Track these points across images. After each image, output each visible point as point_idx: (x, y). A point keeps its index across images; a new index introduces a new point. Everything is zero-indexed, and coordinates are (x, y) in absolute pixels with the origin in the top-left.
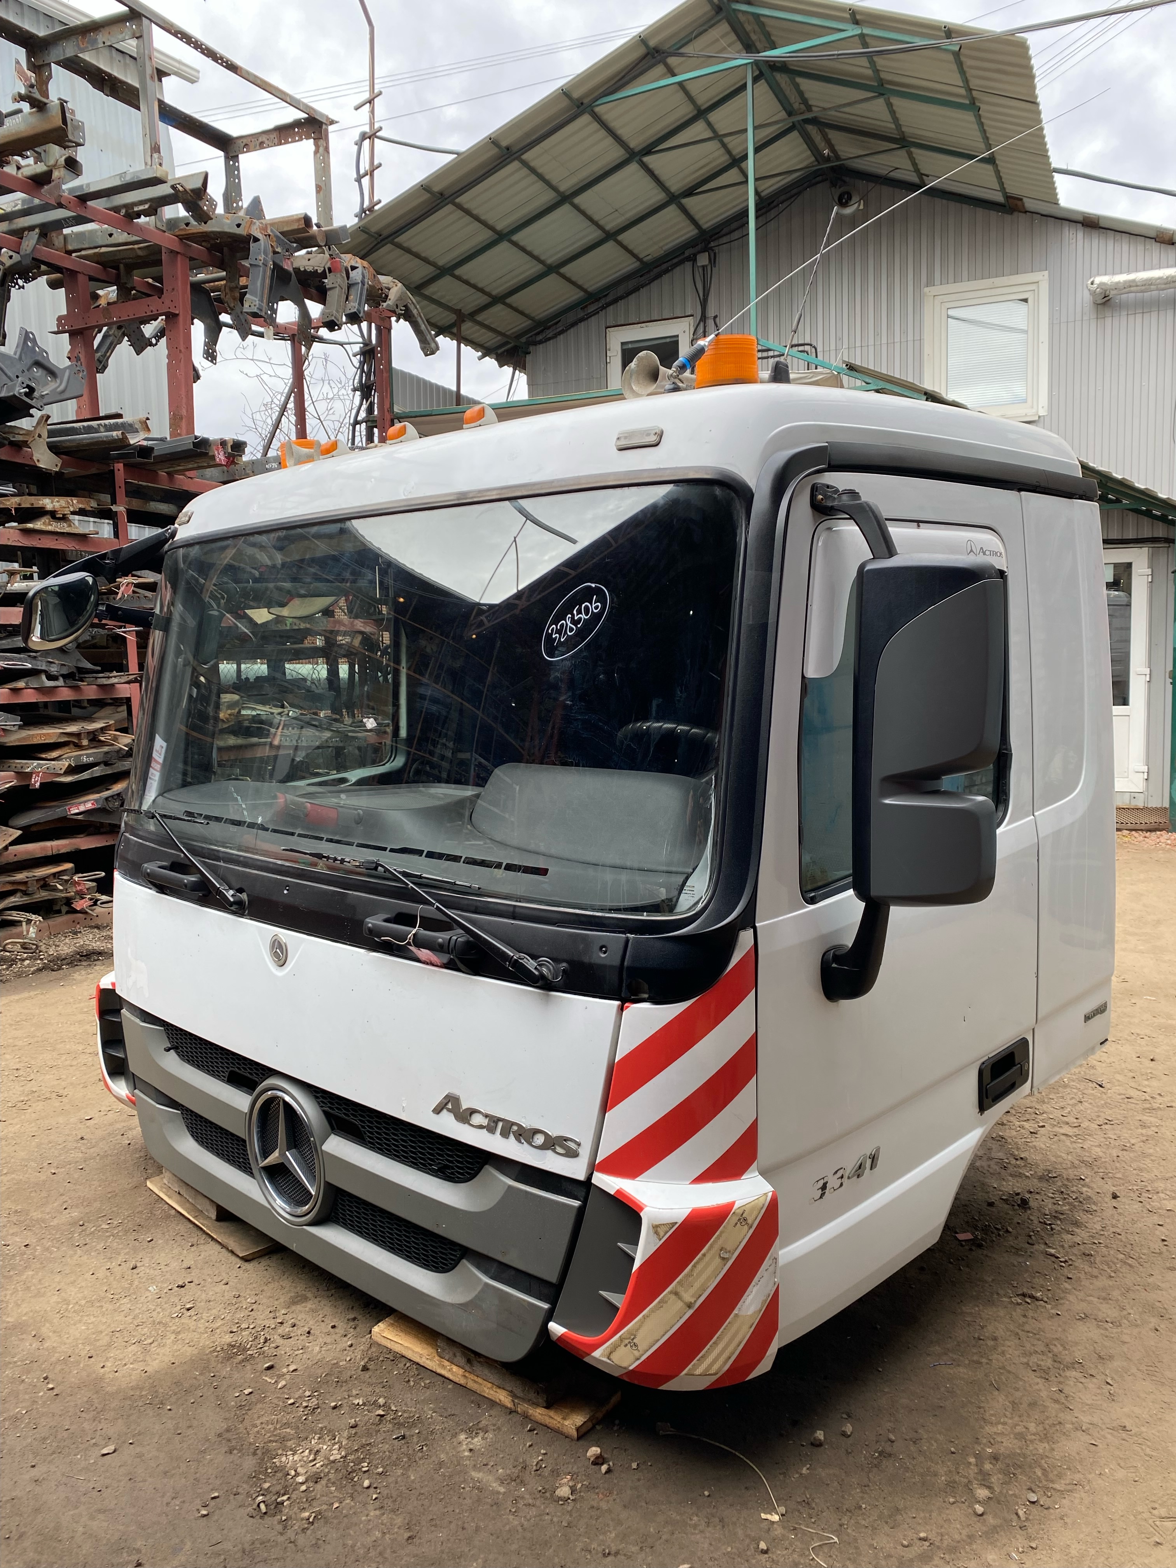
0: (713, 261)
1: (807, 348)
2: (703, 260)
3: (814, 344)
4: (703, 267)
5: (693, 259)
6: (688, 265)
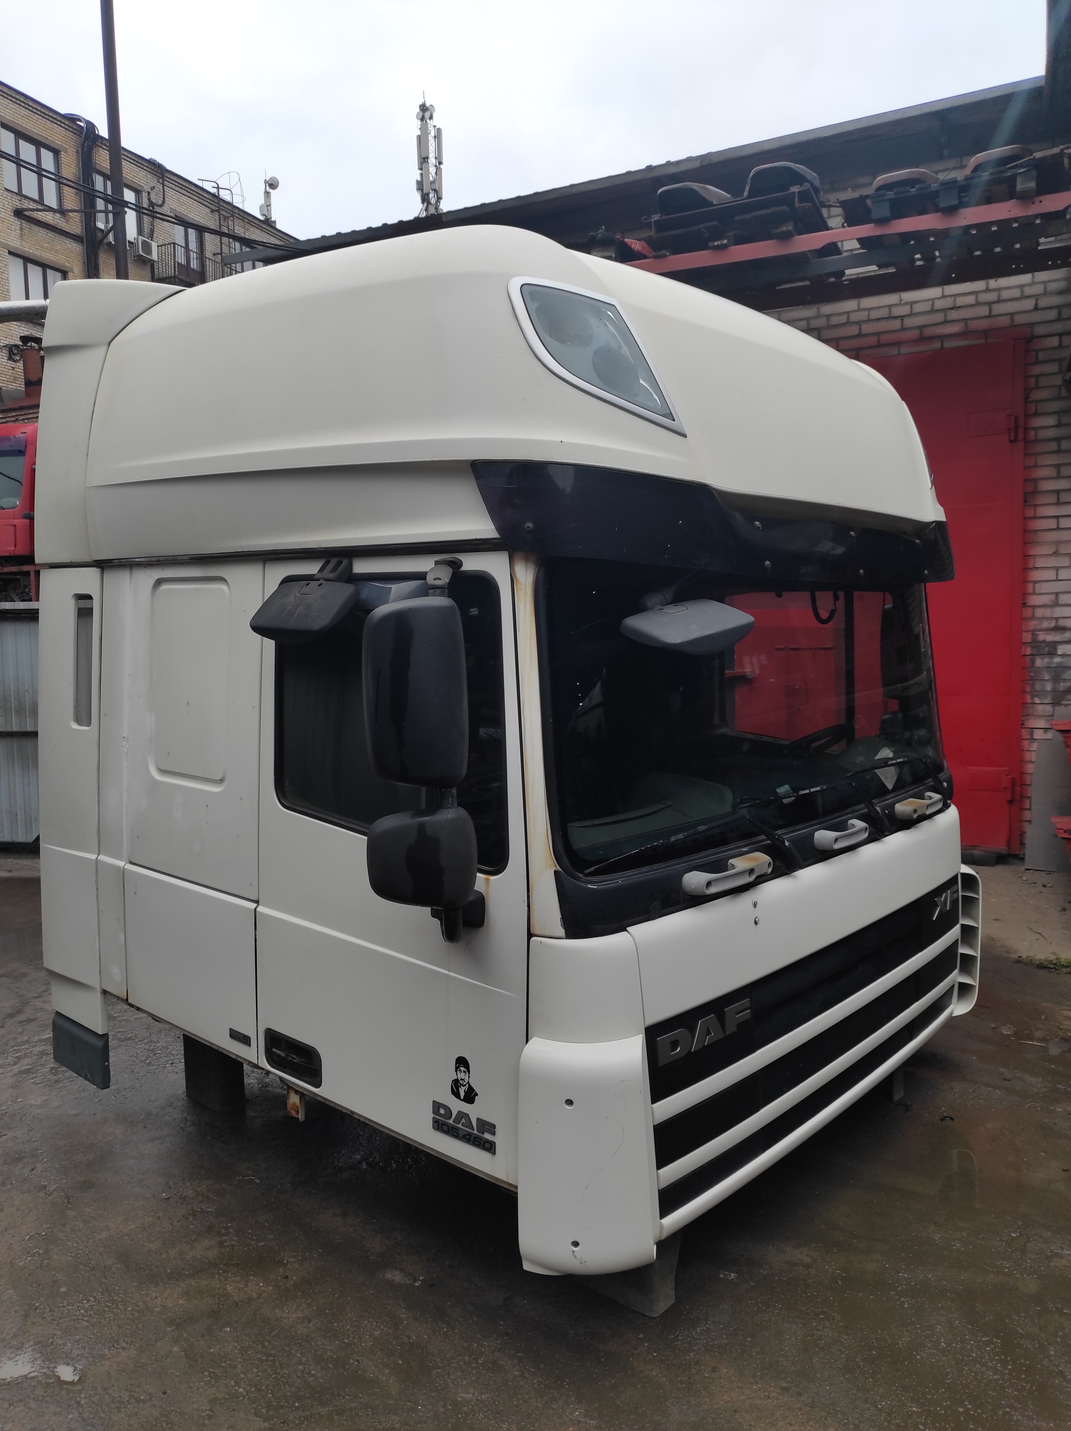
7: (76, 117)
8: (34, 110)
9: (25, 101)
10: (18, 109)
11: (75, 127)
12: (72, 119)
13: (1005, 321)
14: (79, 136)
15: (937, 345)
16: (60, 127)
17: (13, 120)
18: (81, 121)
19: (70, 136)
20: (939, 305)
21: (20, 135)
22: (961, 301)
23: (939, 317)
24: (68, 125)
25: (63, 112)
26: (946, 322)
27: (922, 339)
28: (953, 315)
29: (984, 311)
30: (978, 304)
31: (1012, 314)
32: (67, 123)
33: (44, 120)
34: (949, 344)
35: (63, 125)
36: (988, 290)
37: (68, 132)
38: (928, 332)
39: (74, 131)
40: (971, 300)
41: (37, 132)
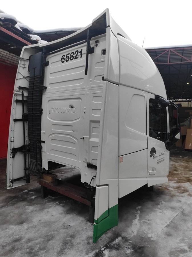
13: (15, 64)
15: (7, 64)
20: (6, 57)
22: (9, 58)
23: (6, 59)
26: (7, 60)
27: (4, 62)
28: (8, 60)
29: (12, 61)
30: (11, 59)
31: (16, 63)
34: (8, 65)
36: (13, 58)
38: (5, 61)
40: (10, 58)
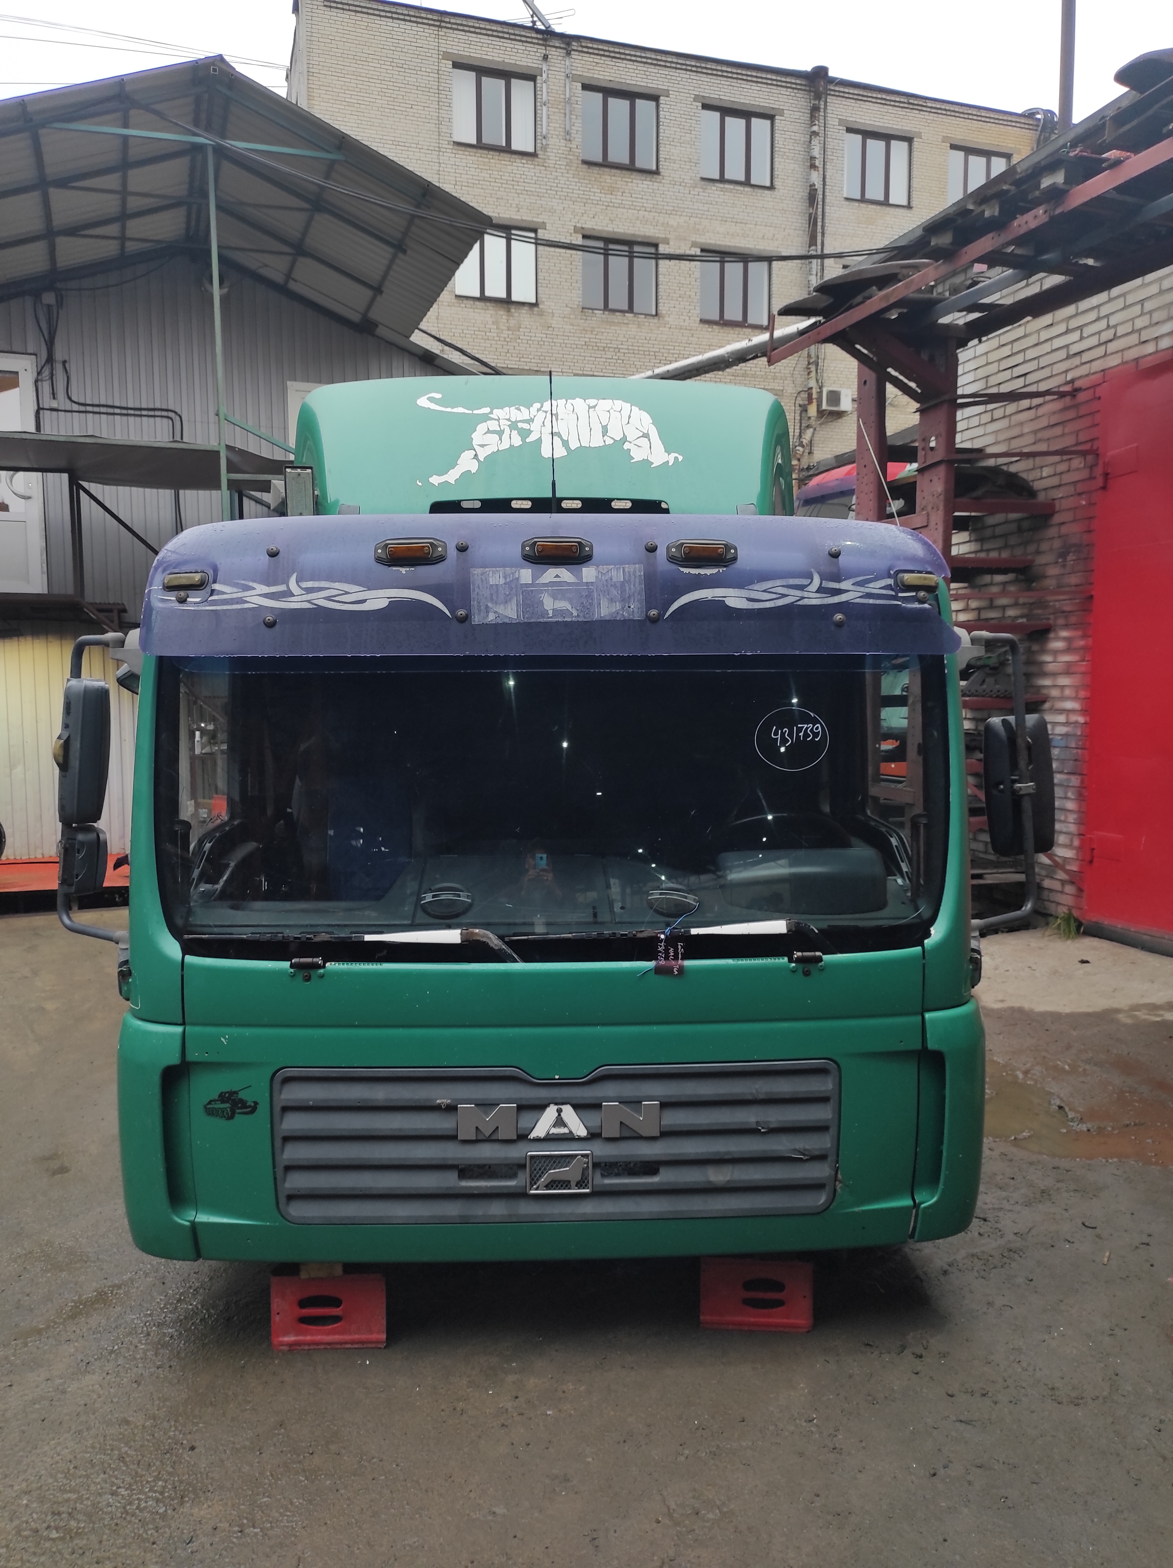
0: (60, 303)
1: (171, 414)
2: (49, 298)
3: (179, 412)
4: (49, 306)
5: (36, 295)
6: (29, 301)
7: (1034, 111)
8: (987, 120)
9: (979, 114)
10: (970, 125)
11: (1031, 123)
12: (1030, 114)
14: (1034, 130)
16: (1015, 128)
17: (962, 138)
18: (1038, 113)
19: (1026, 134)
21: (969, 151)
24: (1025, 124)
25: (1020, 111)
32: (1023, 121)
33: (998, 126)
35: (1018, 125)
37: (1023, 130)
39: (1031, 127)
41: (989, 142)
